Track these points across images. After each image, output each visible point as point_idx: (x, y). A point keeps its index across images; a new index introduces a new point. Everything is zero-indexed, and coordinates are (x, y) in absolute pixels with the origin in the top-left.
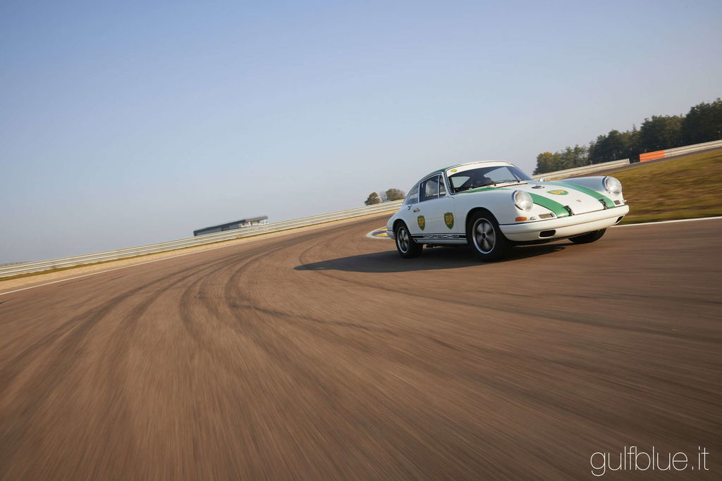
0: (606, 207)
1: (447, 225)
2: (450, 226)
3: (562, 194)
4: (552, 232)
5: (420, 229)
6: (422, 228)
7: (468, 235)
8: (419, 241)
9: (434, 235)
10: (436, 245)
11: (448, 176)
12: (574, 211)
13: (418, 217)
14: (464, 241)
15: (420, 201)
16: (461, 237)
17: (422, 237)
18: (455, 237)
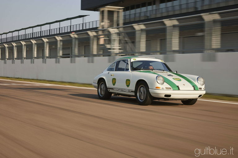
0: (195, 89)
1: (127, 85)
2: (128, 86)
3: (178, 80)
4: (170, 96)
5: (113, 85)
6: (114, 84)
7: (136, 92)
8: (111, 91)
9: (119, 89)
10: (119, 94)
11: (131, 62)
12: (180, 89)
13: (113, 79)
14: (133, 94)
15: (115, 71)
16: (132, 91)
17: (113, 89)
18: (129, 91)
